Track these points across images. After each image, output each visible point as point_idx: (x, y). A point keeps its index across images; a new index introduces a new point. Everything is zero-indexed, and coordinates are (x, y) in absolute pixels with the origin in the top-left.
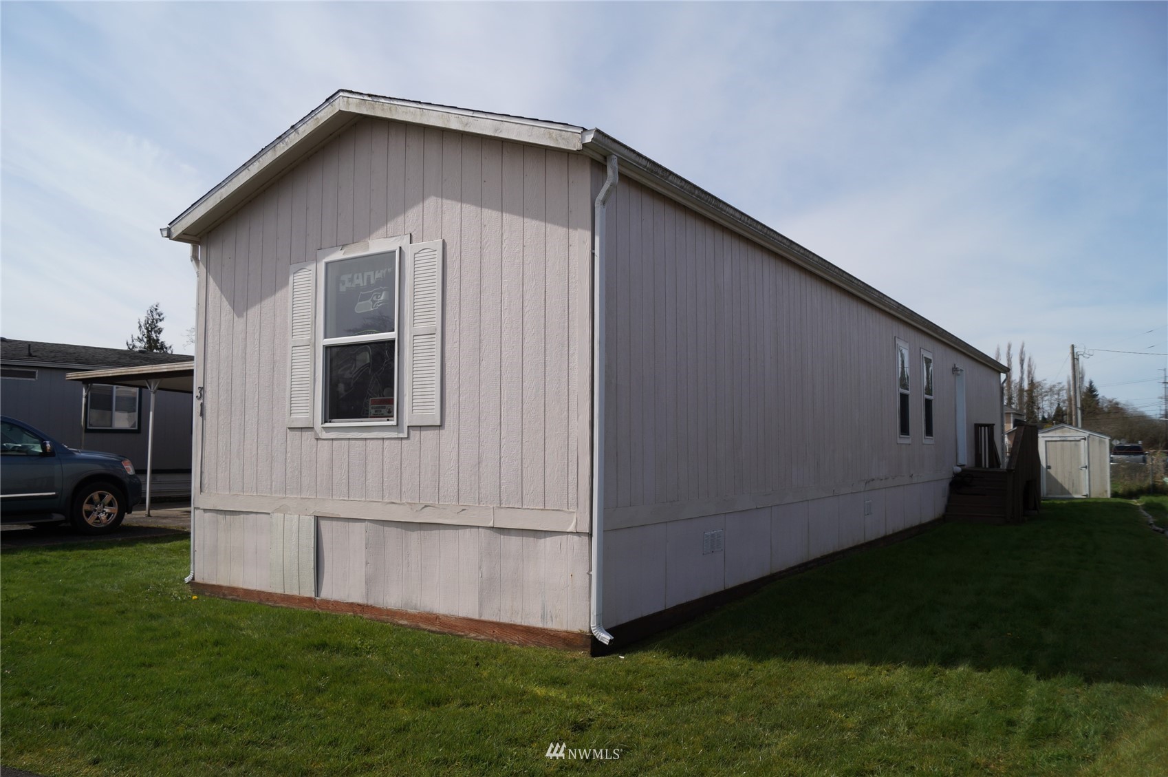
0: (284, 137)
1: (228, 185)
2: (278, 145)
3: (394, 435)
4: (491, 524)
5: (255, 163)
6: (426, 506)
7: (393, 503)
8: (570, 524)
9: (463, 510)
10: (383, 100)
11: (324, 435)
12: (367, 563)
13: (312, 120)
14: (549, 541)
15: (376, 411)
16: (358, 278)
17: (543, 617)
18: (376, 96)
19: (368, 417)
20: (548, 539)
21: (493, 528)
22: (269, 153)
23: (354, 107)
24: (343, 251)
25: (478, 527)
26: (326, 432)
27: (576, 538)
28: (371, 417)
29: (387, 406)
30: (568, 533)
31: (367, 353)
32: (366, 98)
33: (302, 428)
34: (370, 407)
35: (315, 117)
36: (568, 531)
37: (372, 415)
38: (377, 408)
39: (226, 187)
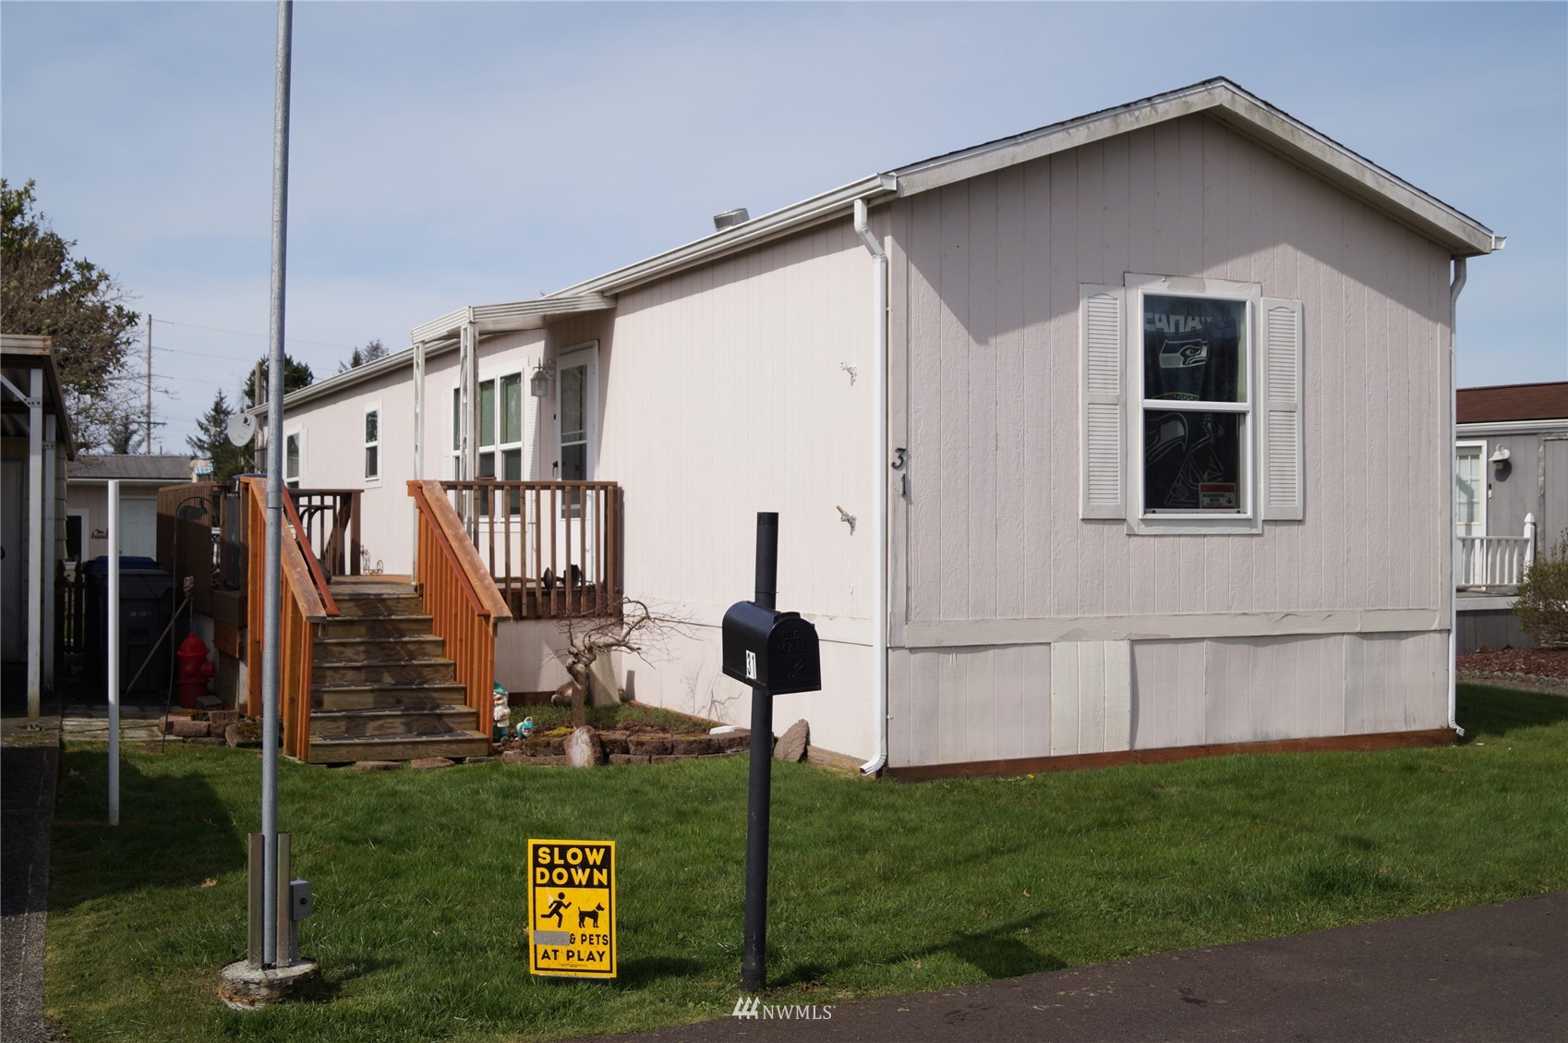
0: (1133, 107)
1: (1029, 144)
2: (1122, 116)
3: (1246, 530)
4: (1358, 630)
5: (1080, 128)
6: (1287, 615)
7: (1245, 614)
8: (1433, 623)
9: (1330, 616)
10: (1282, 116)
11: (1143, 529)
12: (1206, 693)
13: (1178, 100)
14: (1409, 644)
15: (1211, 500)
16: (1160, 320)
17: (1405, 720)
18: (1274, 108)
19: (1198, 508)
20: (1410, 639)
21: (1360, 633)
22: (1106, 121)
23: (1240, 107)
24: (1167, 284)
25: (1343, 634)
26: (1146, 526)
27: (1438, 635)
28: (1203, 508)
29: (1226, 494)
30: (1431, 631)
31: (1180, 424)
32: (1259, 103)
33: (1104, 520)
34: (1201, 494)
35: (1183, 99)
36: (1433, 628)
37: (1205, 505)
38: (1212, 495)
39: (1024, 146)
